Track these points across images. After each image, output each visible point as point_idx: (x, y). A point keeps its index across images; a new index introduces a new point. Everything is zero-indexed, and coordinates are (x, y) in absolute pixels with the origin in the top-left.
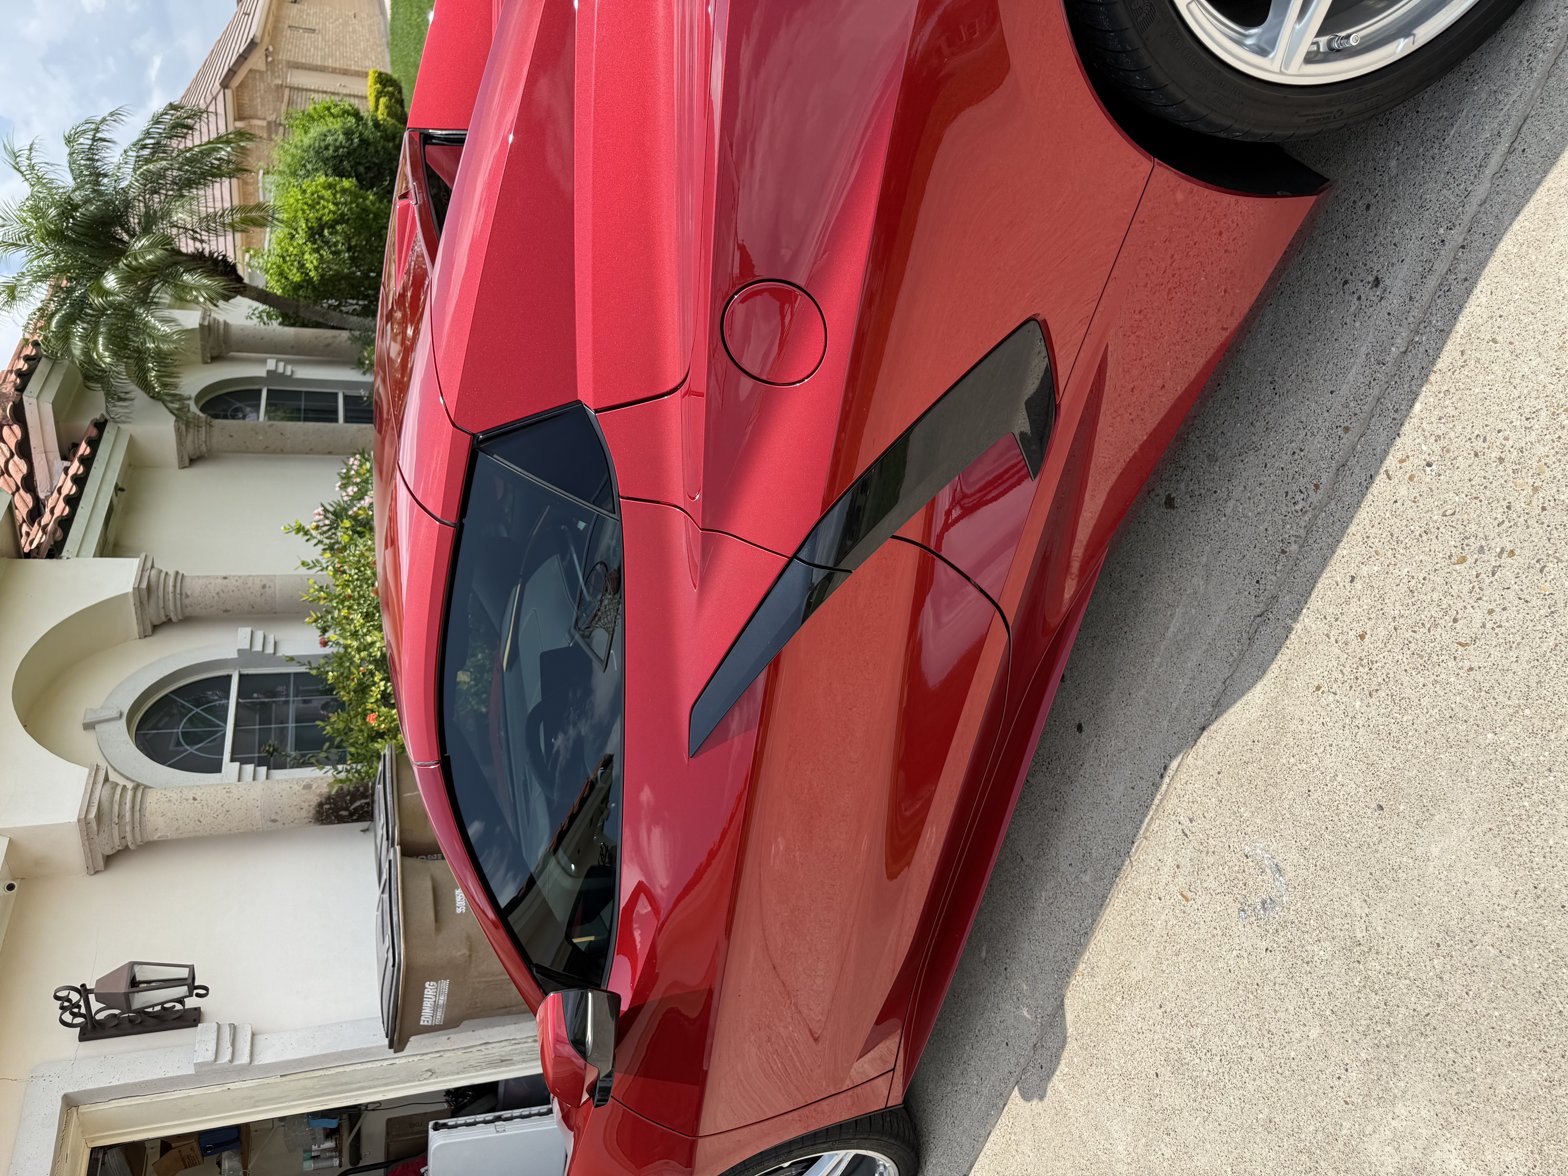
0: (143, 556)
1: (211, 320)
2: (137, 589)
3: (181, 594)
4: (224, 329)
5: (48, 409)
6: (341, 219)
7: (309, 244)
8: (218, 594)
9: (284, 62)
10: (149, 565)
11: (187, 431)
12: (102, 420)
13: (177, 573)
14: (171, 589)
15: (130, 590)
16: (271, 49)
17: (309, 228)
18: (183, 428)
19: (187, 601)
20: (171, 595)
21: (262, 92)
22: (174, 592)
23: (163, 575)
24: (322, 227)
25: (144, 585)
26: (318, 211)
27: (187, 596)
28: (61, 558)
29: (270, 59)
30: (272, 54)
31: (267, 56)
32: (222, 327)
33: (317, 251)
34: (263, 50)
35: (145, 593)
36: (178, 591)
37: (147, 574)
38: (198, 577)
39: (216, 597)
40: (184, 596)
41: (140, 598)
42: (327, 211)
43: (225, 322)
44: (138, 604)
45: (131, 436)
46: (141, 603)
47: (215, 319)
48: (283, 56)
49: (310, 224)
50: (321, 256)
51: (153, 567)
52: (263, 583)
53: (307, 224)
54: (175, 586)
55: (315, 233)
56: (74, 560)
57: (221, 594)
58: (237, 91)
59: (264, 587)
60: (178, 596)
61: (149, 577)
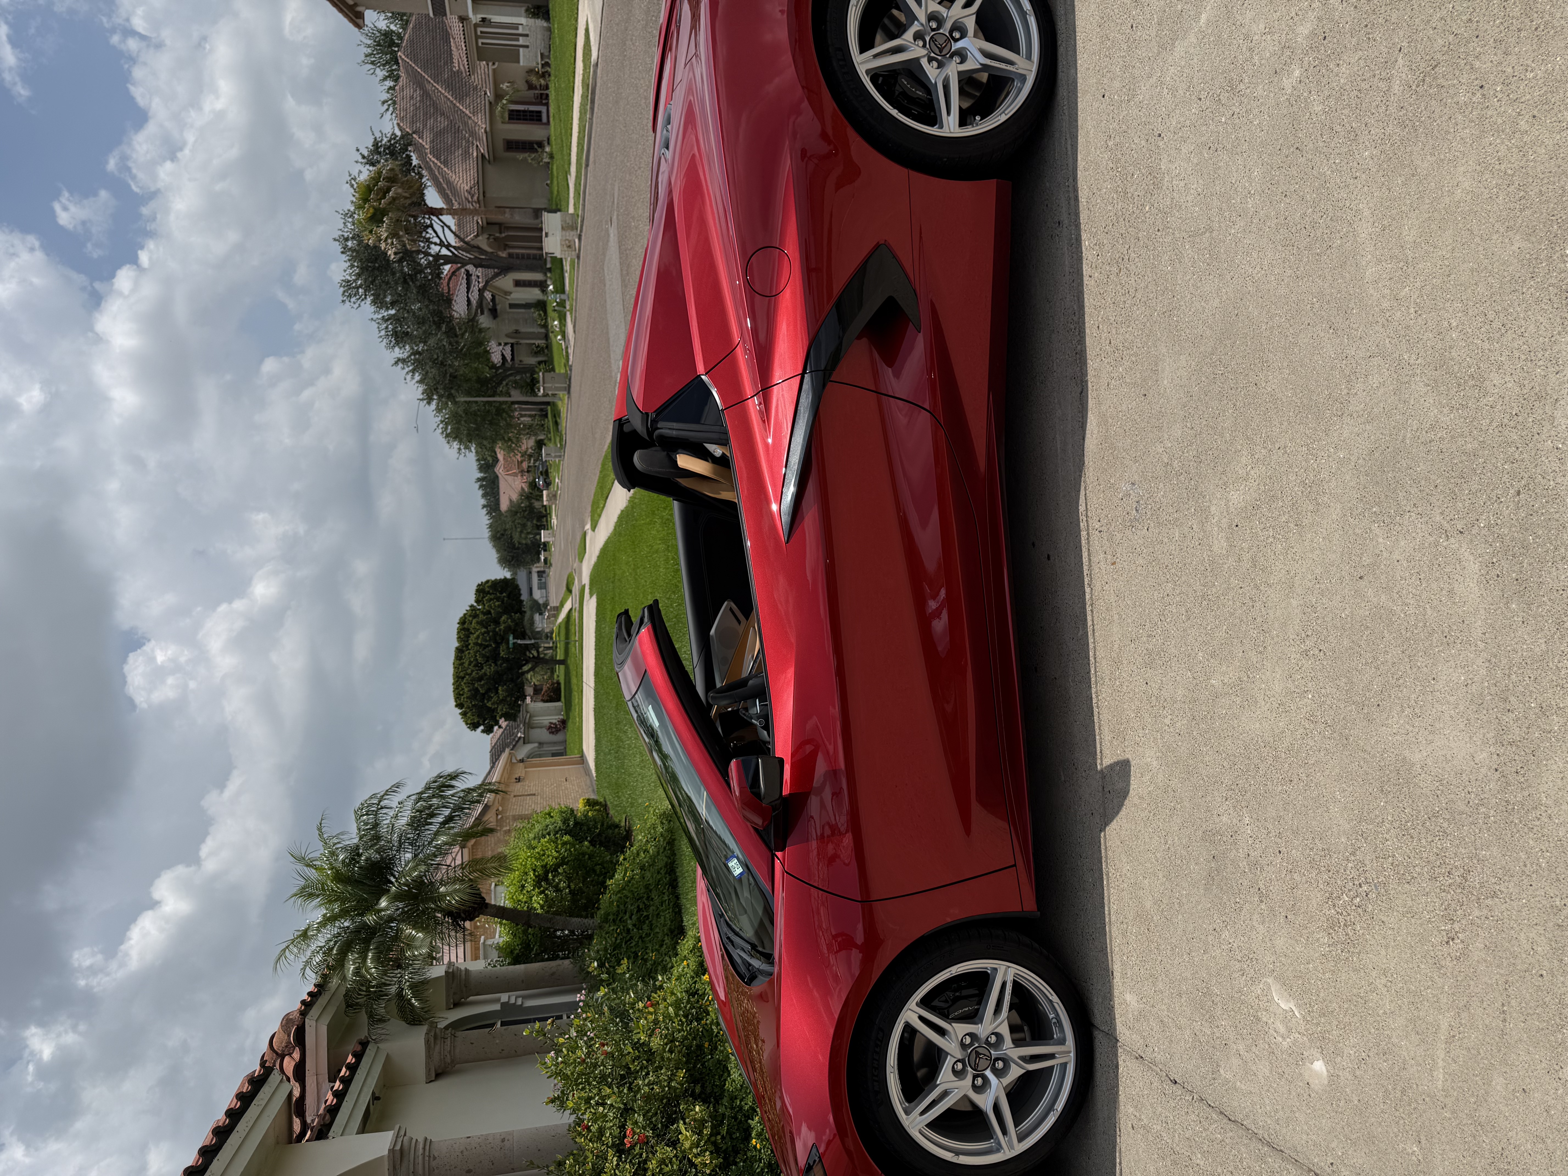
0: (397, 1127)
1: (455, 968)
2: (392, 1151)
3: (429, 1156)
4: (466, 974)
5: (324, 1030)
6: (562, 862)
7: (537, 890)
8: (462, 1152)
9: (511, 818)
10: (402, 1133)
11: (435, 1043)
12: (365, 1041)
13: (426, 1139)
14: (421, 1151)
15: (386, 1153)
16: (500, 809)
17: (536, 877)
18: (432, 1039)
19: (434, 1164)
20: (421, 1157)
21: (493, 845)
22: (423, 1154)
23: (414, 1141)
24: (546, 873)
25: (398, 1147)
26: (543, 860)
27: (435, 1158)
28: (328, 1138)
29: (500, 817)
30: (501, 813)
31: (497, 815)
32: (464, 973)
33: (543, 892)
34: (494, 811)
35: (398, 1155)
36: (427, 1154)
37: (400, 1140)
38: (446, 1140)
39: (460, 1154)
40: (432, 1159)
41: (394, 1161)
42: (551, 858)
43: (466, 969)
44: (392, 1168)
45: (388, 1054)
46: (394, 1167)
47: (458, 968)
48: (510, 813)
49: (537, 874)
50: (546, 895)
51: (405, 1135)
52: (502, 1137)
53: (534, 875)
54: (424, 1148)
55: (542, 879)
56: (339, 1139)
57: (465, 1153)
58: (473, 849)
59: (503, 1140)
60: (427, 1158)
61: (402, 1141)
